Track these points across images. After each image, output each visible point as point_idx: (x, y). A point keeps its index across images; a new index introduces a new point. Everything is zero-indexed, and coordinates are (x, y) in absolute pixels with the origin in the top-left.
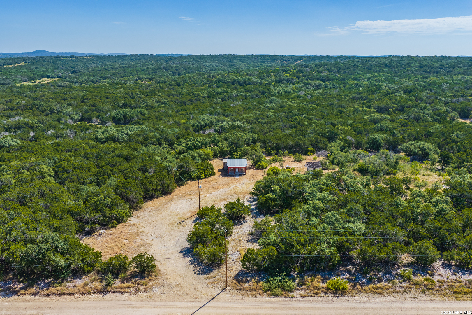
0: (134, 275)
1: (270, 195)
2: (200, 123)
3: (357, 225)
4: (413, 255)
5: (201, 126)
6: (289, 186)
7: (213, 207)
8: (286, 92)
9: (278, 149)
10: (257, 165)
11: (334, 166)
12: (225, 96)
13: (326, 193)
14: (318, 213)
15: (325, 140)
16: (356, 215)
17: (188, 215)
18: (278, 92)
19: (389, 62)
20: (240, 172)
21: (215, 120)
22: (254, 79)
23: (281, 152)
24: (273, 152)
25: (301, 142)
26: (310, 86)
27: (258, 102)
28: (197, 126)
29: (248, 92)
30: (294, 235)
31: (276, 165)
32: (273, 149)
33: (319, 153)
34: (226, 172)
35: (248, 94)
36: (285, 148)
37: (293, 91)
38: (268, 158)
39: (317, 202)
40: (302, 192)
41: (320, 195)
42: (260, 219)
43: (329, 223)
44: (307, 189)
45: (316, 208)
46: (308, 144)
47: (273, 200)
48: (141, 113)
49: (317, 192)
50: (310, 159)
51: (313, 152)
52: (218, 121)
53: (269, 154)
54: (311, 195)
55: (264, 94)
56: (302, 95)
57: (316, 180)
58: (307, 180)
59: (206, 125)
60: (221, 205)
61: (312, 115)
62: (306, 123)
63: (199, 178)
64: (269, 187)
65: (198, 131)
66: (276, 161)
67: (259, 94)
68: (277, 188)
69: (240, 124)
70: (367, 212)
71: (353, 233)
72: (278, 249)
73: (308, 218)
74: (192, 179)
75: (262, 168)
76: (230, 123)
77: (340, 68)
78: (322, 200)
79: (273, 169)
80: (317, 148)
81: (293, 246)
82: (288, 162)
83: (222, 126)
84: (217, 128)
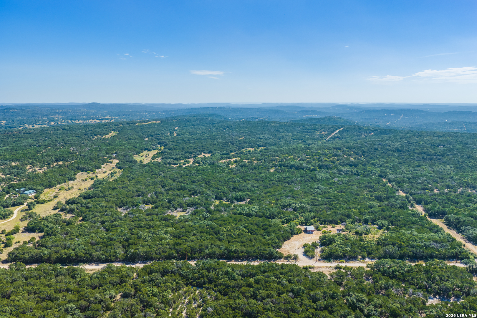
0: (293, 259)
1: (325, 240)
2: (284, 204)
3: (348, 248)
4: (361, 256)
5: (285, 205)
6: (331, 238)
7: (308, 244)
8: (326, 178)
9: (325, 221)
10: (317, 229)
11: (347, 230)
12: (289, 180)
13: (341, 240)
14: (339, 245)
15: (345, 217)
16: (349, 246)
17: (300, 246)
18: (322, 178)
19: (401, 147)
20: (311, 232)
21: (291, 203)
22: (304, 165)
23: (326, 223)
24: (323, 223)
25: (335, 219)
26: (341, 172)
27: (310, 187)
28: (283, 206)
29: (302, 177)
30: (332, 250)
31: (325, 229)
32: (323, 222)
33: (342, 224)
34: (306, 231)
35: (303, 179)
36: (328, 221)
37: (331, 176)
38: (321, 226)
39: (339, 243)
40: (334, 240)
41: (339, 241)
42: (323, 247)
43: (341, 248)
44: (336, 239)
45: (338, 244)
46: (337, 219)
47: (326, 242)
48: (247, 194)
49: (339, 240)
50: (338, 227)
51: (340, 223)
52: (293, 203)
53: (321, 224)
54: (337, 241)
55: (313, 179)
56: (336, 181)
57: (339, 236)
58: (336, 236)
59: (287, 205)
60: (310, 243)
61: (341, 201)
62: (337, 206)
63: (297, 234)
64: (324, 238)
65: (284, 208)
66: (325, 227)
67: (310, 179)
68: (327, 238)
69: (305, 206)
70: (352, 245)
71: (347, 250)
72: (328, 253)
73: (336, 246)
74: (295, 234)
75: (320, 230)
76: (299, 205)
77: (364, 152)
78: (340, 242)
79: (324, 231)
80: (342, 221)
81: (332, 253)
82: (329, 228)
83: (296, 207)
84: (294, 208)
